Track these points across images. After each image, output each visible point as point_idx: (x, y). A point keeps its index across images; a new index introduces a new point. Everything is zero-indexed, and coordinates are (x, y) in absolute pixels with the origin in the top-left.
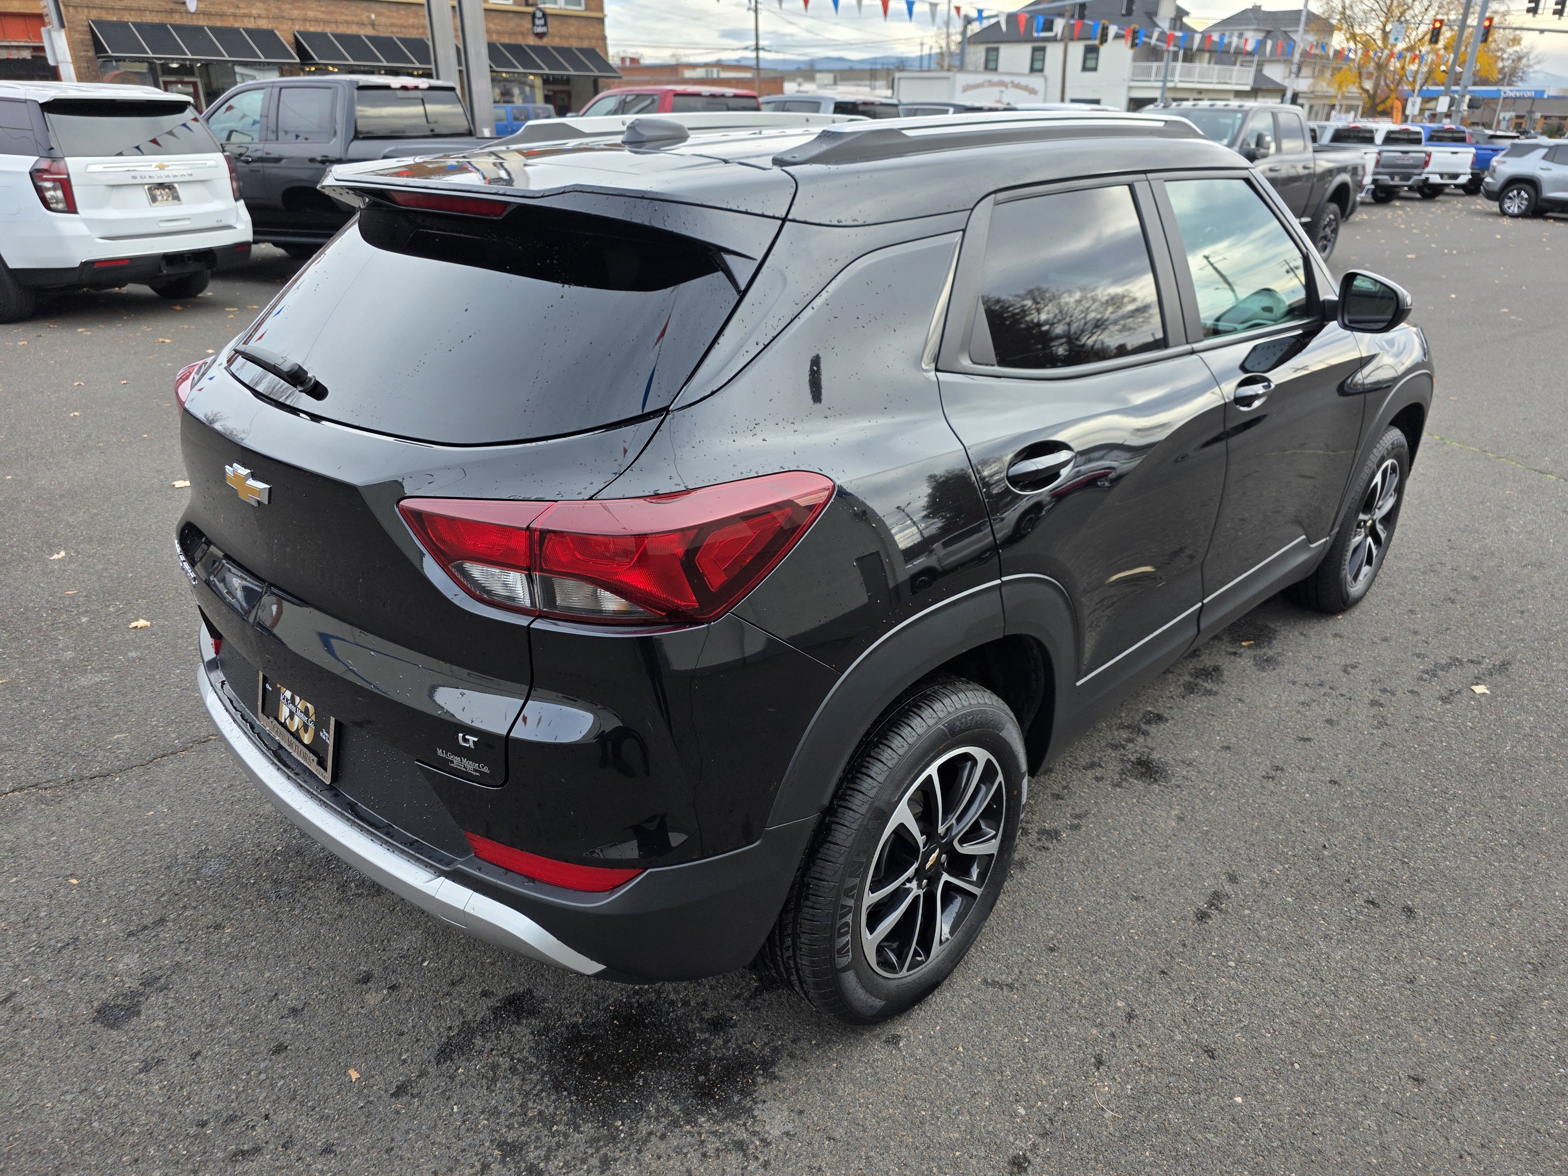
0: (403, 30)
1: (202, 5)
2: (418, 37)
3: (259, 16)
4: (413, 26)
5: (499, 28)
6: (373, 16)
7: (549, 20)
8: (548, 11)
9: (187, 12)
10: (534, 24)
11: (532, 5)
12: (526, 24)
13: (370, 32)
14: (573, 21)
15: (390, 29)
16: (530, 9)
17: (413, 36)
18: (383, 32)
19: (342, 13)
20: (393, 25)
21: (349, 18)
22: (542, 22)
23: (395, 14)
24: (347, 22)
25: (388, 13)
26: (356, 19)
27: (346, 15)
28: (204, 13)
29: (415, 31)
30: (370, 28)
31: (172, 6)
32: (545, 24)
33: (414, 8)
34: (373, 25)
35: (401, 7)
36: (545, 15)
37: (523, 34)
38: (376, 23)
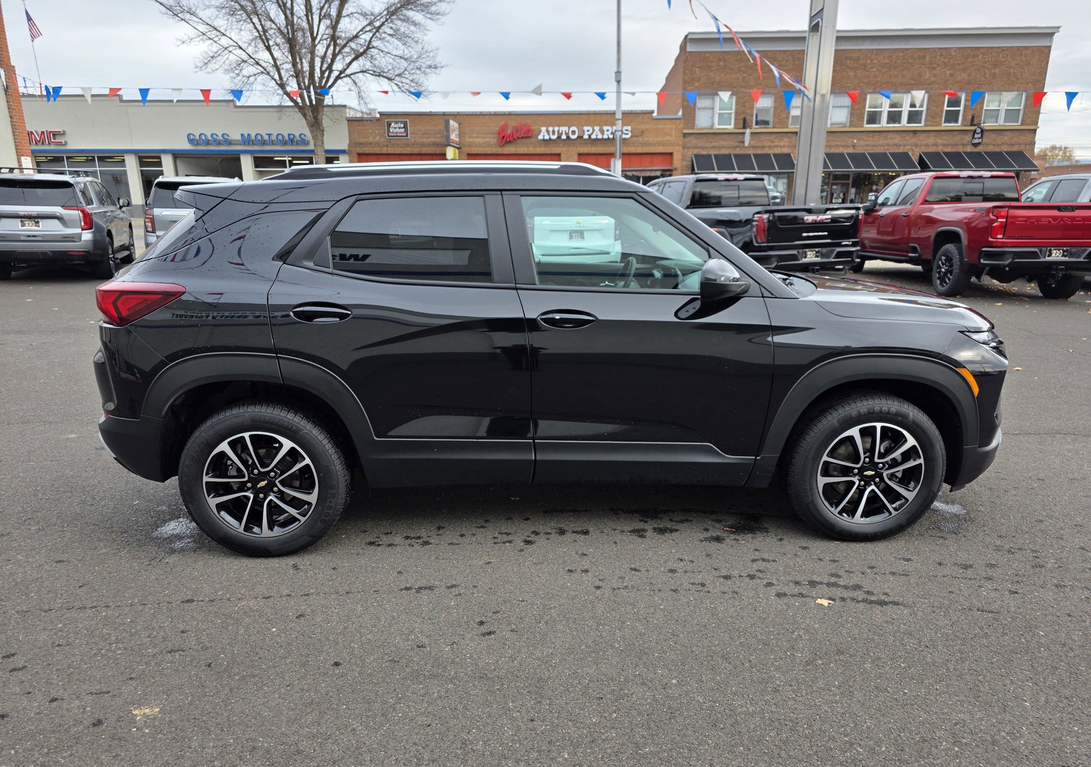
0: (874, 148)
1: (753, 143)
2: (883, 151)
3: (784, 146)
4: (881, 145)
5: (945, 142)
6: (855, 141)
7: (985, 133)
8: (986, 128)
9: (744, 147)
10: (973, 137)
11: (975, 125)
12: (968, 138)
13: (851, 151)
14: (1008, 133)
15: (865, 148)
16: (973, 128)
17: (880, 151)
18: (859, 150)
19: (836, 141)
20: (867, 146)
21: (839, 143)
22: (979, 136)
23: (871, 139)
24: (837, 146)
25: (866, 138)
26: (843, 144)
27: (838, 141)
28: (753, 147)
29: (882, 148)
30: (851, 148)
31: (737, 144)
32: (982, 137)
33: (885, 134)
34: (854, 146)
35: (876, 134)
36: (982, 131)
37: (963, 145)
38: (856, 145)
